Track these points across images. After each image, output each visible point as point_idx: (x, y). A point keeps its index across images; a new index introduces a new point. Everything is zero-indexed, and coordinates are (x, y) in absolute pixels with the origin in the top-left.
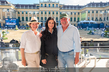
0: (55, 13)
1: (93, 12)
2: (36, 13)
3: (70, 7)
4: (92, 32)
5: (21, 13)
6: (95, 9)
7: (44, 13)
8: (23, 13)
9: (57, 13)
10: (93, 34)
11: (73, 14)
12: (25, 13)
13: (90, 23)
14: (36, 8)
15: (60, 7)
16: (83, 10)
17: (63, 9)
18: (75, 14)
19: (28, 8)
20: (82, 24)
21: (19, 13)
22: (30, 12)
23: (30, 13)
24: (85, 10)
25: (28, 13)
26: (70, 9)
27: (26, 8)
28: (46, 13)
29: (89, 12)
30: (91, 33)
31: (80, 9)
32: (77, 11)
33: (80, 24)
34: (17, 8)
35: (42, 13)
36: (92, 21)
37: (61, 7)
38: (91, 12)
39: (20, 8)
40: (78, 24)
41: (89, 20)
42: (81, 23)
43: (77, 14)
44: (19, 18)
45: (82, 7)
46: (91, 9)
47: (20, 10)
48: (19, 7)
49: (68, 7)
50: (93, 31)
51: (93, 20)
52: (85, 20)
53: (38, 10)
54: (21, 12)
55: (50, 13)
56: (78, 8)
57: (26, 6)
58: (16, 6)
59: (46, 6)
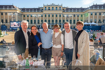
0: (58, 16)
1: (96, 14)
5: (26, 16)
6: (98, 11)
7: (47, 16)
8: (28, 16)
9: (60, 16)
11: (76, 16)
12: (30, 16)
14: (40, 11)
15: (63, 10)
17: (66, 11)
18: (78, 16)
19: (33, 11)
21: (24, 16)
24: (87, 12)
26: (73, 11)
27: (31, 11)
28: (49, 16)
29: (92, 14)
31: (83, 11)
32: (80, 13)
34: (23, 11)
35: (46, 16)
38: (94, 14)
39: (26, 11)
43: (80, 16)
45: (85, 9)
49: (71, 9)
51: (95, 22)
53: (42, 13)
55: (53, 16)
56: (81, 10)
57: (31, 10)
58: (22, 10)
59: (49, 9)
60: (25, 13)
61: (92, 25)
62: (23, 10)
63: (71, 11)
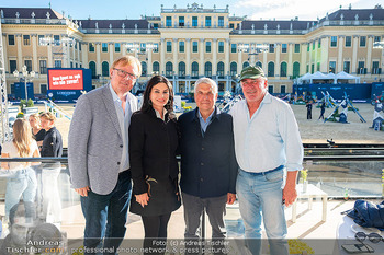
0: (215, 47)
1: (348, 43)
2: (149, 47)
3: (266, 26)
4: (339, 113)
5: (98, 49)
6: (356, 31)
7: (175, 47)
8: (105, 49)
9: (221, 49)
10: (343, 120)
11: (278, 49)
12: (111, 49)
13: (335, 83)
14: (149, 31)
15: (232, 26)
16: (313, 38)
17: (240, 32)
18: (284, 50)
19: (123, 31)
20: (308, 85)
21: (92, 49)
22: (130, 46)
23: (129, 50)
24: (318, 35)
25: (124, 48)
26: (266, 32)
27: (116, 30)
28: (182, 49)
29: (334, 44)
30: (338, 119)
31: (303, 32)
32: (290, 39)
33: (300, 86)
34: (85, 31)
35: (169, 49)
36: (342, 75)
37: (235, 27)
38: (341, 43)
39: (97, 31)
40: (294, 86)
41: (333, 70)
42: (304, 81)
43: (291, 49)
44: (92, 65)
45: (311, 26)
46: (341, 32)
47: (98, 39)
48: (91, 30)
49: (259, 25)
50: (345, 111)
51: (347, 70)
52: (318, 70)
53: (155, 39)
54: (98, 46)
55: (195, 49)
56: (293, 29)
57: (117, 25)
58: (83, 27)
59: (182, 25)
60: (92, 39)
61: (338, 80)
62: (87, 25)
63: (260, 31)
